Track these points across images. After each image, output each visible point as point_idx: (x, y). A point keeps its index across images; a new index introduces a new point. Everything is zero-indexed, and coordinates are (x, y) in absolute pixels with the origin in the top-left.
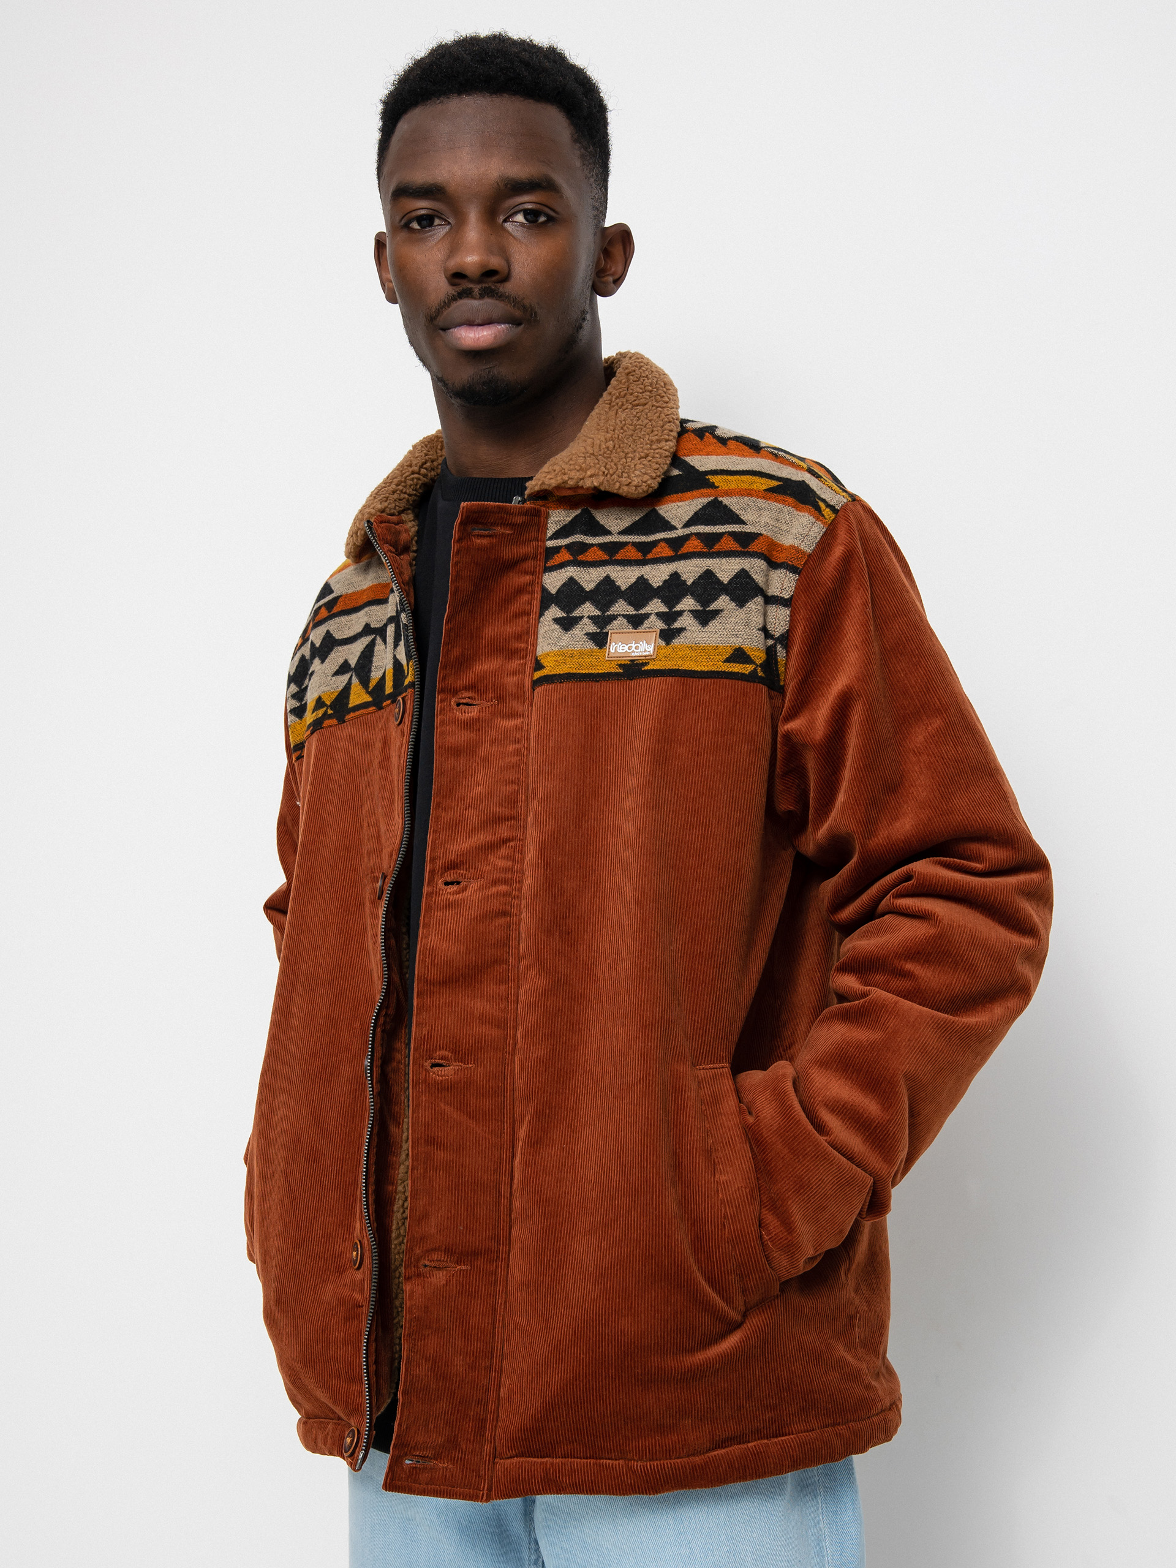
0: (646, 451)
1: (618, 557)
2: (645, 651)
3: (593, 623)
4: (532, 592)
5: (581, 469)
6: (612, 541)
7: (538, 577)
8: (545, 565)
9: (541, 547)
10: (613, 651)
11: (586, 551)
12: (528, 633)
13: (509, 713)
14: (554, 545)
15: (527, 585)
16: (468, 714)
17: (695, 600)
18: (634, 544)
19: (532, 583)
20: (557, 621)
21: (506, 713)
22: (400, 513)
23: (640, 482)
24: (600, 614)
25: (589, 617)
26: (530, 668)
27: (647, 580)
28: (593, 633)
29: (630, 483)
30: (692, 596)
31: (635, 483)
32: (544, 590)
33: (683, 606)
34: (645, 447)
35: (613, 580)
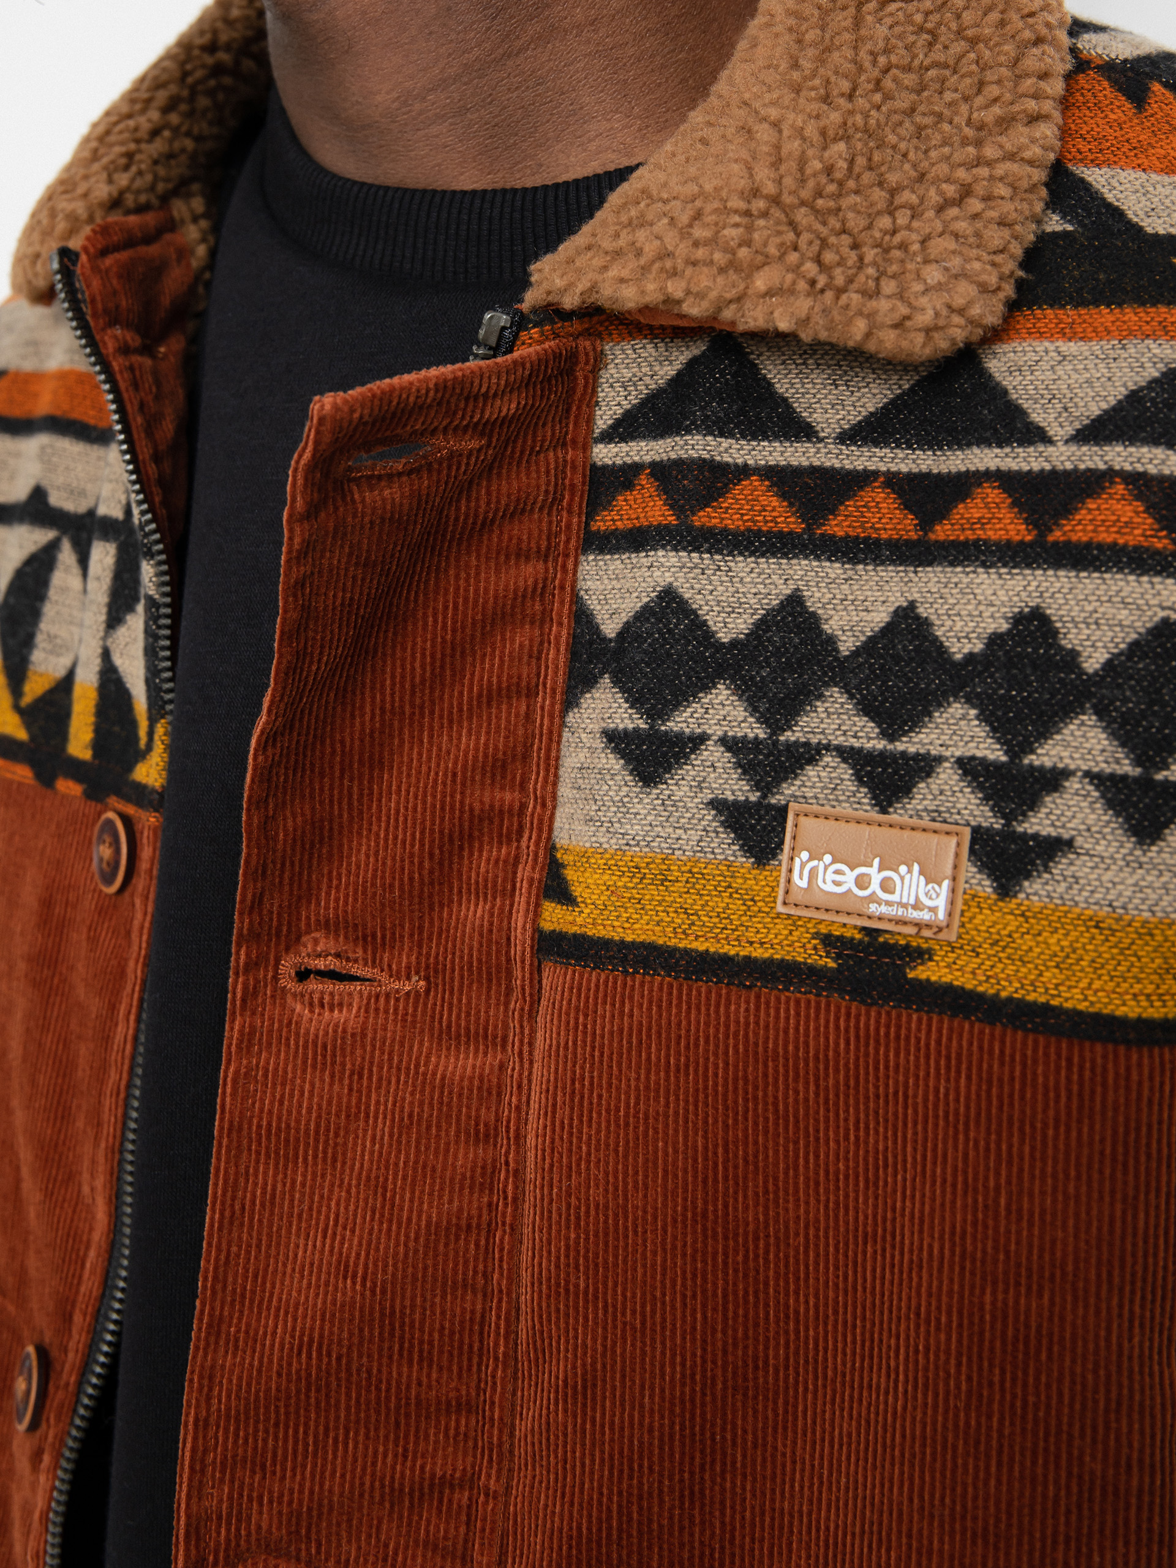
0: (961, 174)
1: (837, 526)
2: (917, 906)
3: (738, 765)
4: (545, 618)
5: (733, 265)
6: (817, 463)
7: (564, 566)
8: (587, 524)
9: (574, 468)
10: (803, 884)
11: (722, 493)
12: (526, 757)
13: (458, 1026)
14: (619, 462)
15: (524, 597)
16: (332, 1010)
17: (1113, 735)
18: (895, 482)
19: (541, 590)
20: (615, 739)
21: (449, 1027)
22: (165, 199)
23: (944, 312)
24: (762, 736)
25: (723, 741)
26: (531, 885)
27: (926, 623)
28: (735, 803)
29: (908, 318)
30: (1101, 719)
31: (925, 318)
32: (583, 617)
33: (1065, 754)
34: (958, 157)
35: (814, 614)
